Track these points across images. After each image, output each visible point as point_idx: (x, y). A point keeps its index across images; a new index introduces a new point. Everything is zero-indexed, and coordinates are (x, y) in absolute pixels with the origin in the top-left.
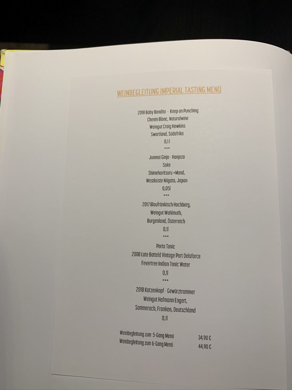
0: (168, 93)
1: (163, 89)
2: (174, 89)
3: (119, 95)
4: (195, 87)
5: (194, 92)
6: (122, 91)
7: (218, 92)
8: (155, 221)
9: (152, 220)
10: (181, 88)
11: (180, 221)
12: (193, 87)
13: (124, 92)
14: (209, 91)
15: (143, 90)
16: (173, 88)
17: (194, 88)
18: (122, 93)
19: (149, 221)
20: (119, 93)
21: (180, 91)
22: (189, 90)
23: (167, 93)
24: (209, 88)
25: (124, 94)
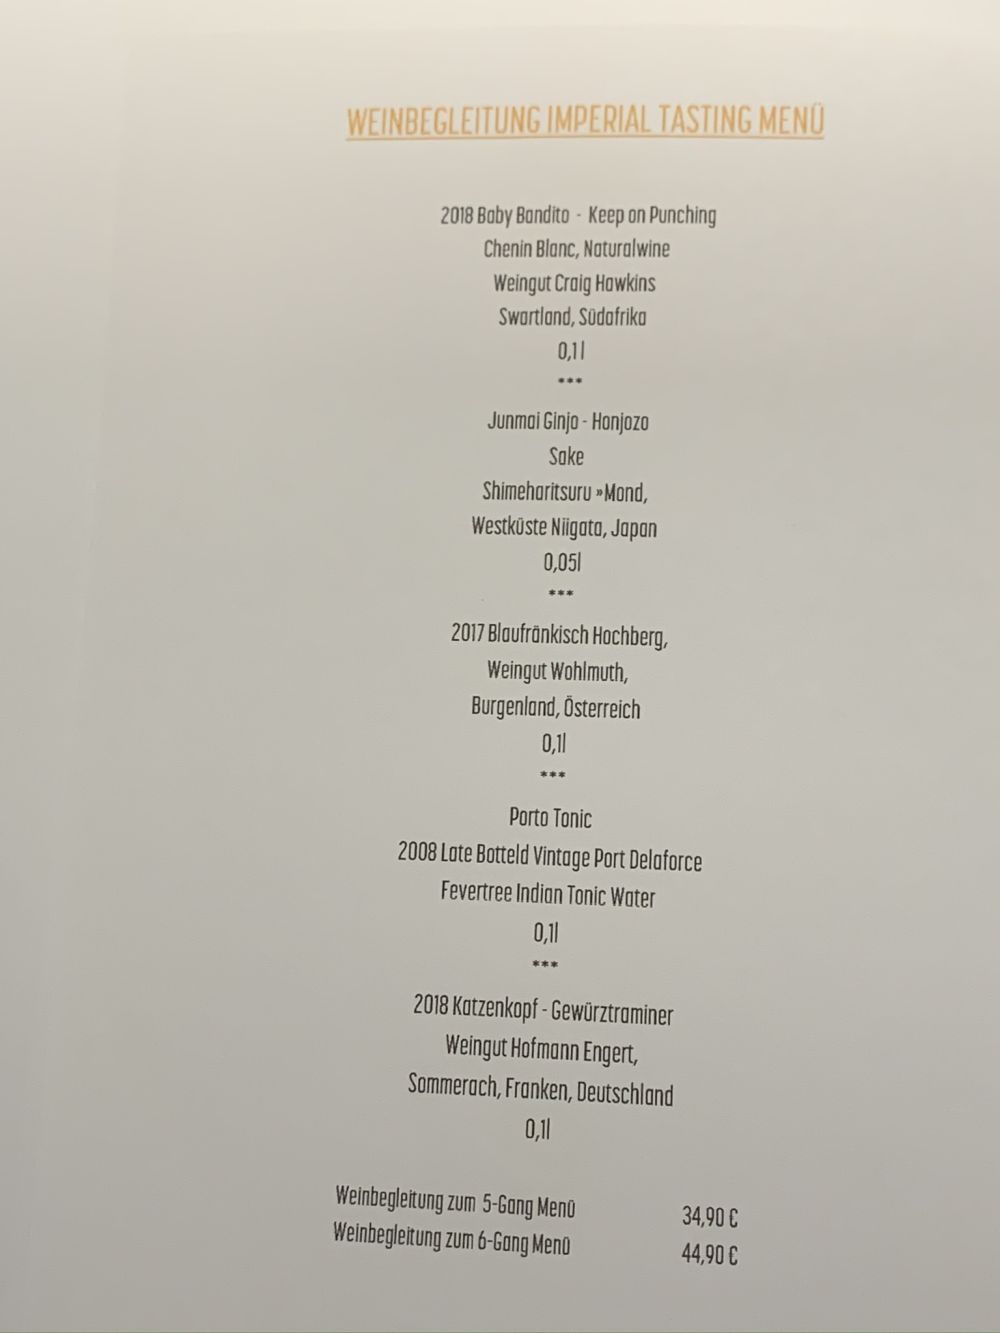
0: (584, 129)
1: (559, 109)
2: (610, 111)
3: (356, 129)
4: (707, 108)
5: (701, 131)
6: (372, 110)
7: (809, 133)
8: (505, 708)
9: (496, 704)
10: (643, 108)
11: (618, 710)
12: (697, 108)
13: (378, 116)
14: (768, 127)
15: (468, 112)
16: (607, 107)
17: (702, 111)
18: (371, 121)
19: (477, 705)
20: (357, 122)
21: (636, 125)
22: (679, 121)
23: (576, 128)
24: (768, 112)
25: (377, 127)
